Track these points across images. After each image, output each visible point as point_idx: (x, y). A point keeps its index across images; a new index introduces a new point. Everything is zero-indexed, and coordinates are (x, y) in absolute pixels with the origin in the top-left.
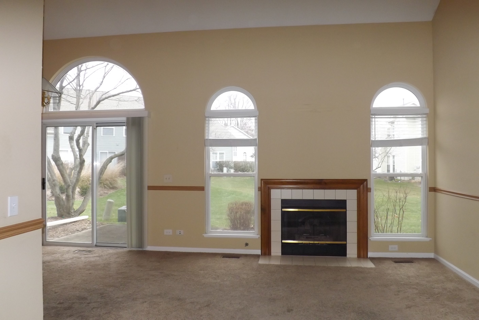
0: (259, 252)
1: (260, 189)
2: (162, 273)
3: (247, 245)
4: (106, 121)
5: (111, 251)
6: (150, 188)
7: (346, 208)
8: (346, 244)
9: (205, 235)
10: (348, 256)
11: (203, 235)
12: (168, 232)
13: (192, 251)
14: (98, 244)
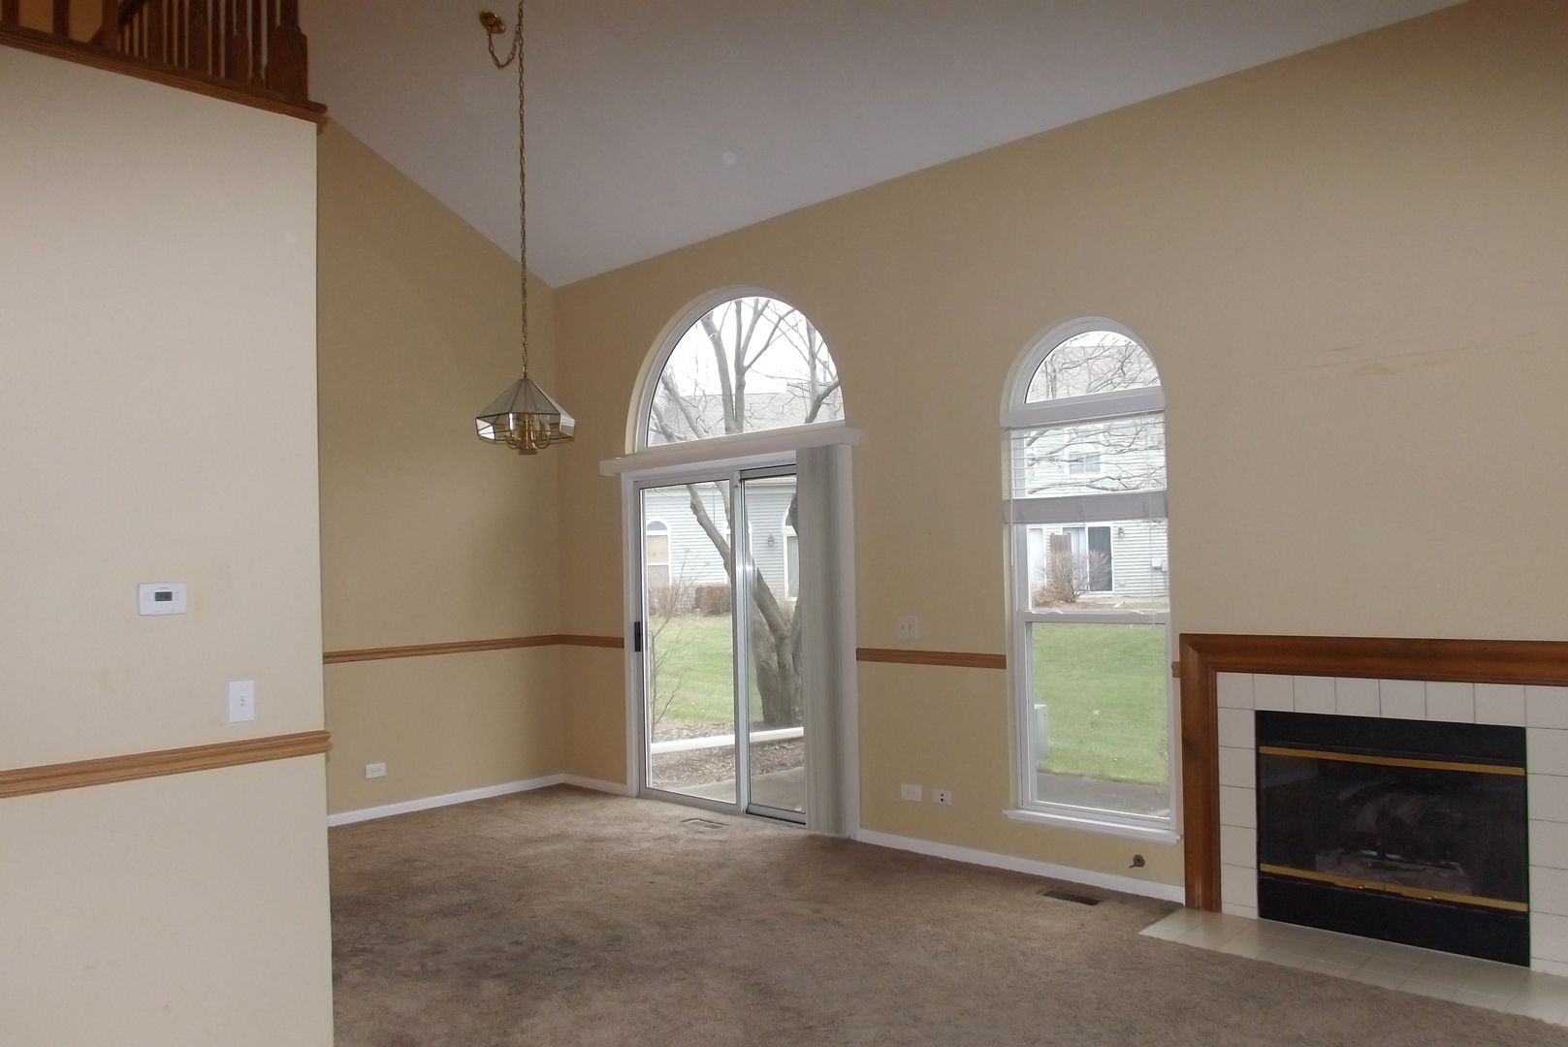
0: (1177, 894)
1: (1180, 670)
2: (815, 911)
3: (1139, 861)
4: (772, 462)
5: (769, 830)
6: (864, 655)
7: (1524, 765)
8: (1526, 915)
9: (1013, 814)
10: (1536, 965)
11: (1004, 812)
12: (912, 792)
13: (975, 861)
14: (753, 809)
